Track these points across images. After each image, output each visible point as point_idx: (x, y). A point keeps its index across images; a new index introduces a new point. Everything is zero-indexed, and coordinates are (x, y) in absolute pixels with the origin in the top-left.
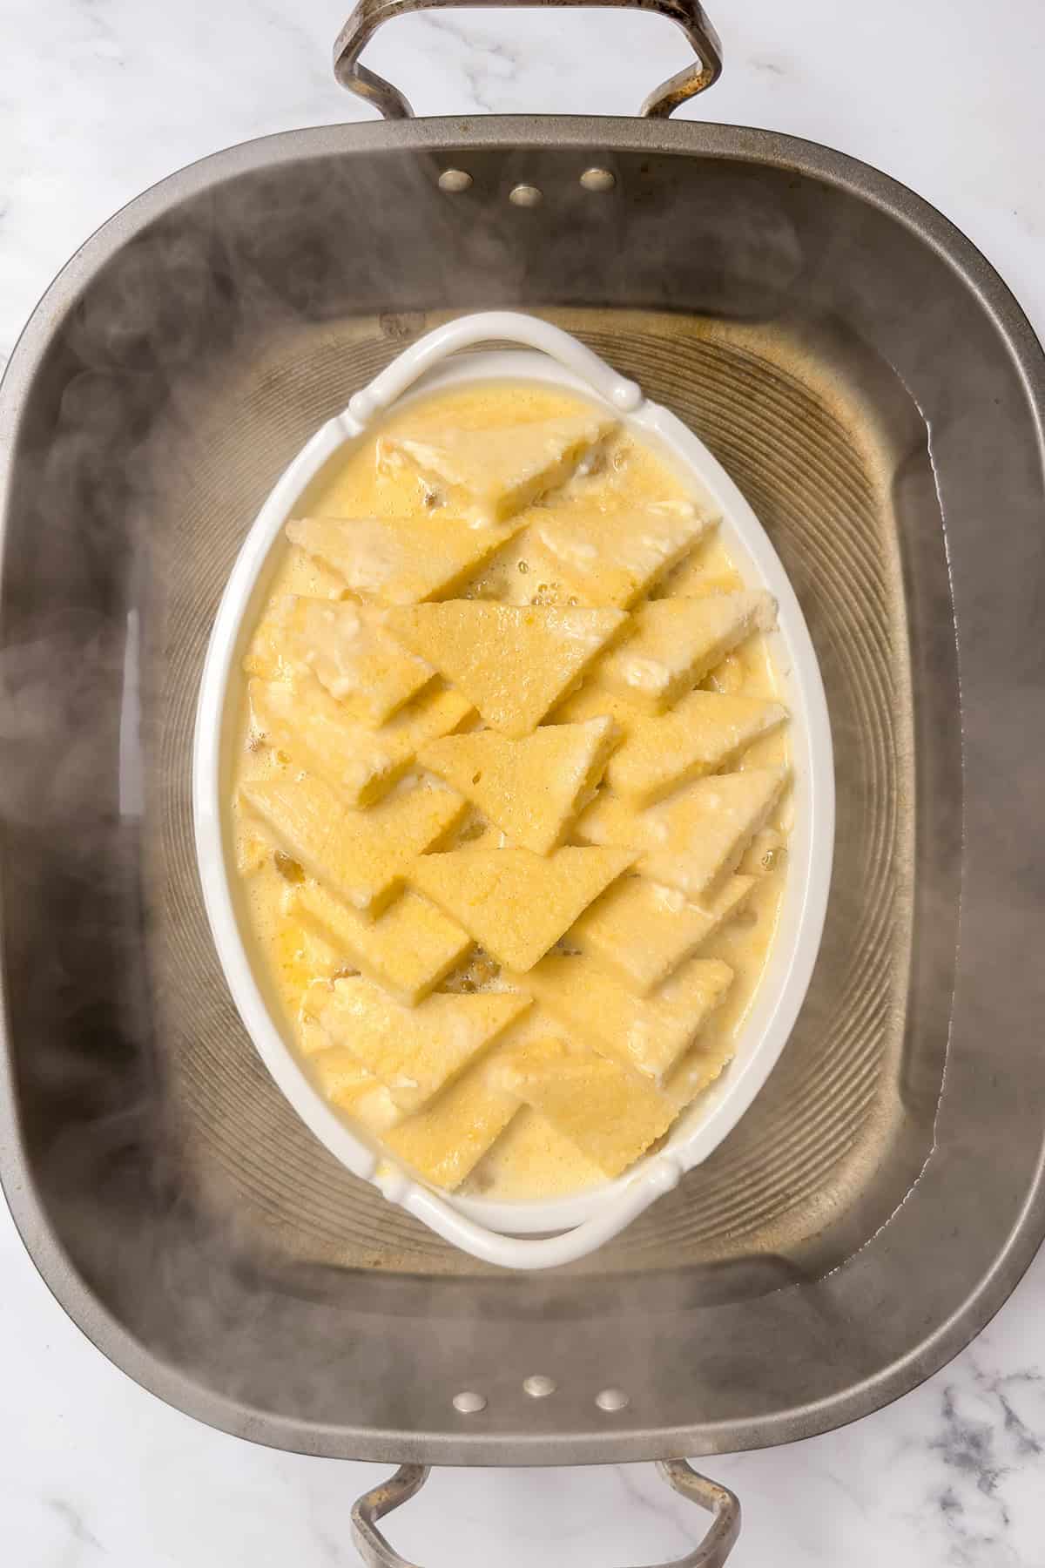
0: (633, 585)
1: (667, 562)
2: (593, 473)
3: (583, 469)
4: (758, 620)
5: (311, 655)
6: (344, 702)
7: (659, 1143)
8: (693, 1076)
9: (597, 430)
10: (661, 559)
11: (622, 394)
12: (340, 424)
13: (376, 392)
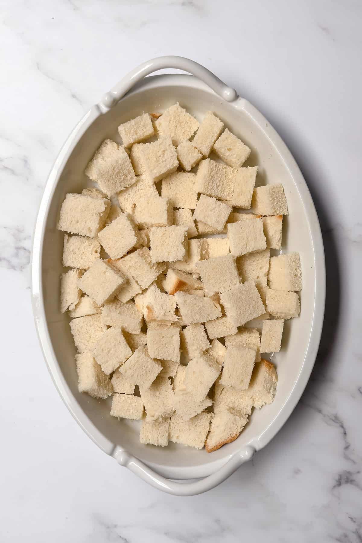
11: (228, 93)
12: (98, 107)
13: (114, 92)
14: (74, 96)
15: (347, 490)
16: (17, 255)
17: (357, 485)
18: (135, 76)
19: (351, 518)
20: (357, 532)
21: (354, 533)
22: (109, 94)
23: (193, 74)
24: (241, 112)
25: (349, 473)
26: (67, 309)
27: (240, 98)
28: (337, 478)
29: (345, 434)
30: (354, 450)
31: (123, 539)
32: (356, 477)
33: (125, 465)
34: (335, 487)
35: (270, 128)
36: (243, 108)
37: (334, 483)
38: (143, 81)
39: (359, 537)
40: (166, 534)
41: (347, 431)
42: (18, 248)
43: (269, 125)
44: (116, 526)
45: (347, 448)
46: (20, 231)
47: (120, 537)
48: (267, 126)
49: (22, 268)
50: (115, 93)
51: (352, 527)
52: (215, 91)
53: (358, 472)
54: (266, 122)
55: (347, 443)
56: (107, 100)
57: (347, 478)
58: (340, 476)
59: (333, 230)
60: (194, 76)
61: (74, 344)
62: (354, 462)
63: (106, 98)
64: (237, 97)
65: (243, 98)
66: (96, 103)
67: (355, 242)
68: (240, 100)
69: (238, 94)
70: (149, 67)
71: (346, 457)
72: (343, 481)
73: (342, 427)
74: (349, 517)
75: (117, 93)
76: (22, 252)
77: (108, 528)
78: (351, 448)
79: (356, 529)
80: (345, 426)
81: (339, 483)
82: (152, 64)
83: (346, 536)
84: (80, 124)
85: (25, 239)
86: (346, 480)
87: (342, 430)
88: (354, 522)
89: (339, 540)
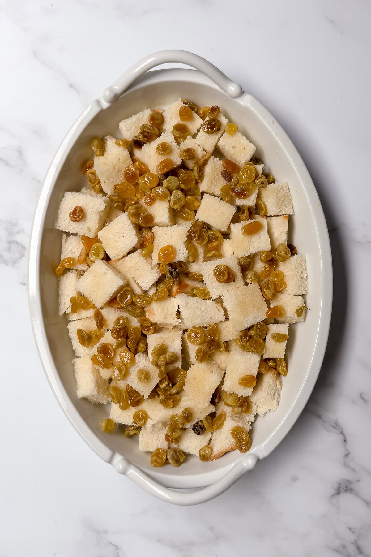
11: (233, 89)
12: (98, 102)
13: (115, 87)
14: (71, 86)
15: (346, 499)
16: (9, 249)
17: (356, 495)
18: (137, 71)
19: (350, 529)
21: (352, 543)
22: (110, 89)
23: (197, 69)
25: (348, 481)
26: (65, 312)
27: (245, 94)
28: (336, 486)
29: (345, 441)
30: (354, 458)
31: (113, 545)
32: (355, 486)
33: (124, 473)
34: (333, 495)
35: (276, 124)
36: (248, 105)
37: (333, 492)
38: (144, 76)
39: (358, 547)
40: (158, 541)
41: (347, 439)
42: (10, 242)
43: (275, 122)
44: (106, 532)
45: (347, 455)
46: (13, 224)
47: (111, 543)
48: (273, 123)
49: (14, 262)
50: (117, 87)
51: (351, 537)
52: (219, 86)
53: (358, 481)
54: (272, 119)
55: (347, 450)
56: (109, 95)
57: (347, 487)
58: (339, 484)
59: (337, 230)
60: (199, 71)
61: (72, 347)
62: (354, 470)
63: (107, 94)
64: (242, 93)
65: (249, 93)
66: (97, 98)
68: (245, 96)
69: (243, 90)
70: (151, 62)
71: (346, 465)
72: (342, 490)
73: (342, 433)
74: (348, 528)
75: (118, 88)
76: (14, 246)
77: (98, 533)
78: (351, 456)
79: (355, 540)
80: (345, 433)
81: (338, 492)
82: (154, 58)
83: (344, 547)
84: (80, 120)
85: (18, 233)
86: (345, 489)
87: (342, 437)
88: (353, 532)
89: (337, 551)
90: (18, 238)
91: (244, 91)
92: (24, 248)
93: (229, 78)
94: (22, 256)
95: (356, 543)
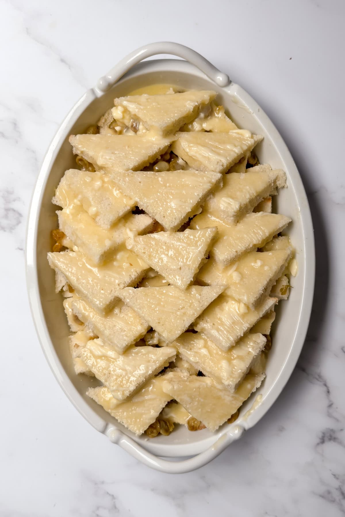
0: (223, 165)
1: (238, 156)
2: (206, 117)
3: (202, 115)
4: (278, 183)
5: (80, 196)
6: (94, 218)
7: (234, 417)
8: (249, 387)
9: (209, 98)
10: (236, 155)
11: (220, 79)
12: (93, 91)
13: (109, 77)
14: (62, 61)
15: (330, 447)
16: (6, 216)
17: (340, 443)
18: (130, 61)
19: (334, 475)
20: (340, 489)
21: (337, 489)
22: (104, 78)
23: (186, 59)
24: (234, 97)
25: (332, 431)
26: (61, 290)
27: (232, 83)
28: (320, 435)
29: (328, 392)
30: (337, 408)
31: (110, 495)
32: (339, 435)
33: (117, 442)
34: (318, 444)
35: (262, 112)
36: (235, 93)
37: (318, 441)
38: (138, 66)
39: (342, 493)
40: (153, 490)
41: (331, 390)
42: (7, 210)
43: (261, 110)
44: (103, 483)
45: (330, 406)
46: (10, 193)
47: (108, 493)
48: (259, 111)
49: (12, 229)
50: (110, 77)
51: (336, 484)
52: (207, 76)
53: (342, 430)
54: (258, 107)
55: (330, 401)
57: (331, 436)
58: (324, 433)
59: (316, 192)
60: (187, 62)
61: (68, 323)
62: (337, 420)
63: (101, 83)
64: (229, 82)
65: (236, 83)
66: (91, 88)
67: (338, 204)
68: (232, 85)
69: (230, 79)
70: (144, 53)
71: (330, 415)
72: (326, 439)
73: (325, 385)
74: (332, 474)
75: (112, 77)
76: (11, 214)
77: (96, 484)
78: (334, 406)
79: (339, 486)
80: (328, 384)
81: (323, 441)
82: (146, 50)
83: (329, 492)
84: (75, 108)
85: (14, 200)
86: (329, 437)
87: (325, 389)
88: (337, 479)
89: (322, 496)
90: (15, 205)
91: (232, 80)
92: (20, 215)
93: (218, 68)
94: (19, 222)
95: (340, 488)
